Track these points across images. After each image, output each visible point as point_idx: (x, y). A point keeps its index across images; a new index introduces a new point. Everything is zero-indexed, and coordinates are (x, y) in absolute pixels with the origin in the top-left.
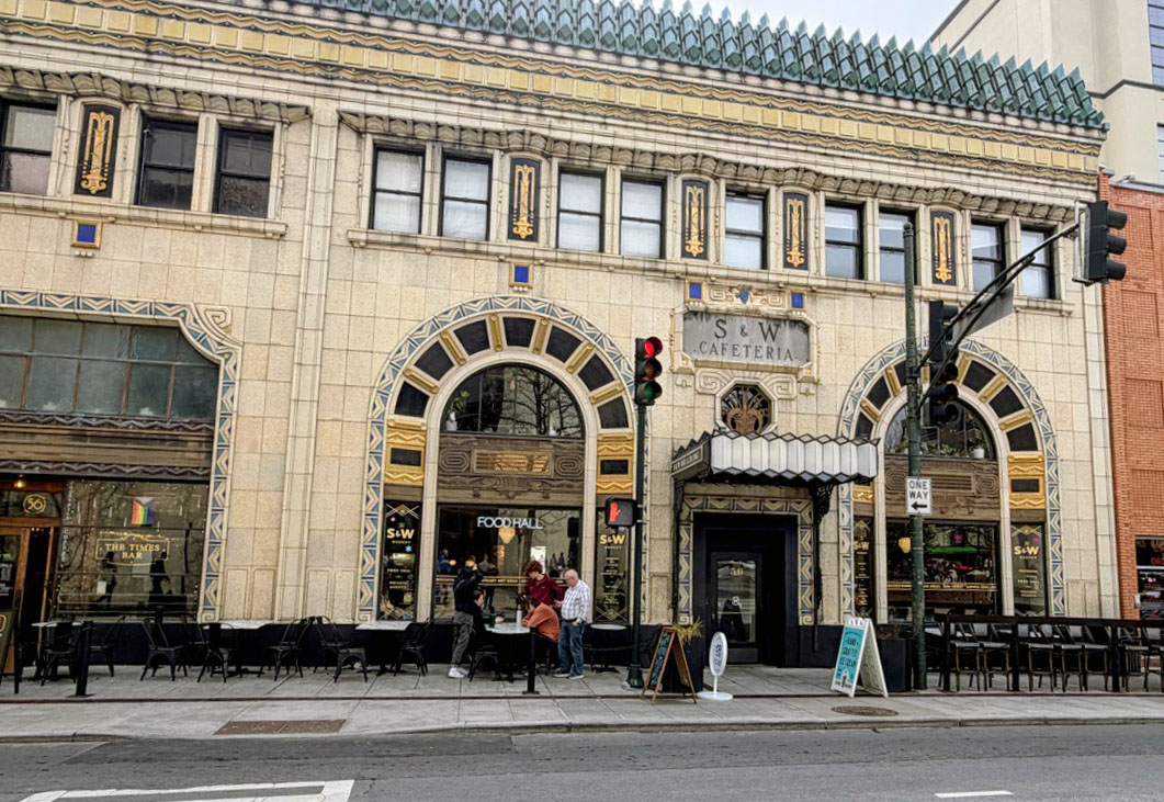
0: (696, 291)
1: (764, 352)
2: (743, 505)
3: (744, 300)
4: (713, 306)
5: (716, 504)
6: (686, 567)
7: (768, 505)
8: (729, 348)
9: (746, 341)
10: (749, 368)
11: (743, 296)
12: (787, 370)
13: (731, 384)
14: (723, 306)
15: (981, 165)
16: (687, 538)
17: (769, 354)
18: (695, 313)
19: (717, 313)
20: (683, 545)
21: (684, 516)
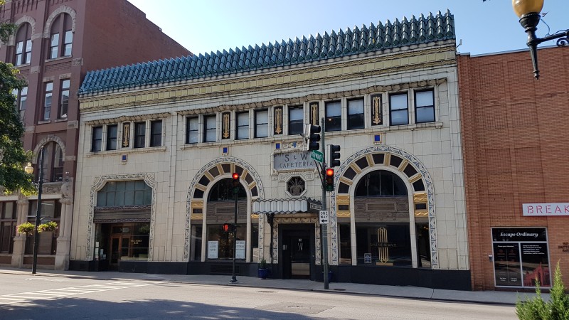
0: (278, 146)
1: (302, 164)
2: (295, 220)
3: (295, 147)
4: (283, 151)
5: (285, 221)
6: (276, 243)
7: (304, 220)
8: (290, 164)
9: (296, 161)
10: (296, 171)
11: (295, 145)
12: (310, 170)
13: (290, 177)
14: (287, 150)
15: (393, 70)
16: (276, 233)
17: (304, 164)
18: (278, 154)
19: (285, 153)
20: (274, 236)
21: (274, 225)
